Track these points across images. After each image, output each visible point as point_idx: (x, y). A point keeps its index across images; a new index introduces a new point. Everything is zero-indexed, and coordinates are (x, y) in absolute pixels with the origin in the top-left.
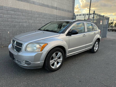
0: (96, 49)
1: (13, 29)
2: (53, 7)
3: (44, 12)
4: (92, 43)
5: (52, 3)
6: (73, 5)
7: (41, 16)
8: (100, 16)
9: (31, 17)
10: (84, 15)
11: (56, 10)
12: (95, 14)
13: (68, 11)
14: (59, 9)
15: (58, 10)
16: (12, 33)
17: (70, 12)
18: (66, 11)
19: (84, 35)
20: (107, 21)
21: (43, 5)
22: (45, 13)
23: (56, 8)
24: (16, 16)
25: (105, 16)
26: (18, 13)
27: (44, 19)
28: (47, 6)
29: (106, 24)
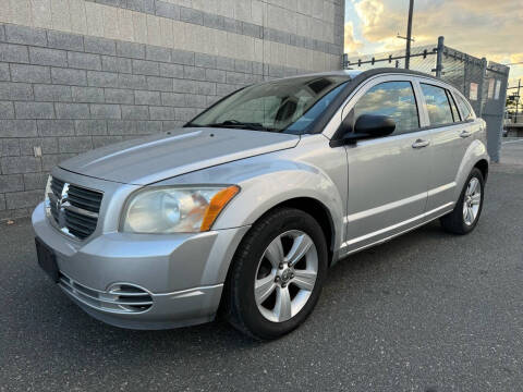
0: (471, 212)
1: (60, 133)
2: (243, 28)
3: (206, 50)
4: (453, 184)
5: (239, 6)
6: (336, 15)
7: (193, 70)
8: (467, 59)
9: (143, 78)
10: (390, 59)
11: (260, 41)
12: (445, 54)
13: (316, 42)
14: (276, 37)
15: (268, 43)
16: (55, 157)
17: (327, 48)
18: (304, 43)
19: (419, 141)
20: (499, 84)
21: (198, 18)
22: (210, 57)
23: (260, 33)
24: (75, 71)
25: (488, 60)
26: (79, 56)
27: (207, 85)
28: (220, 23)
29: (497, 97)
